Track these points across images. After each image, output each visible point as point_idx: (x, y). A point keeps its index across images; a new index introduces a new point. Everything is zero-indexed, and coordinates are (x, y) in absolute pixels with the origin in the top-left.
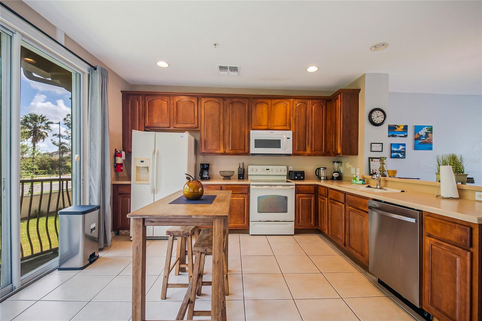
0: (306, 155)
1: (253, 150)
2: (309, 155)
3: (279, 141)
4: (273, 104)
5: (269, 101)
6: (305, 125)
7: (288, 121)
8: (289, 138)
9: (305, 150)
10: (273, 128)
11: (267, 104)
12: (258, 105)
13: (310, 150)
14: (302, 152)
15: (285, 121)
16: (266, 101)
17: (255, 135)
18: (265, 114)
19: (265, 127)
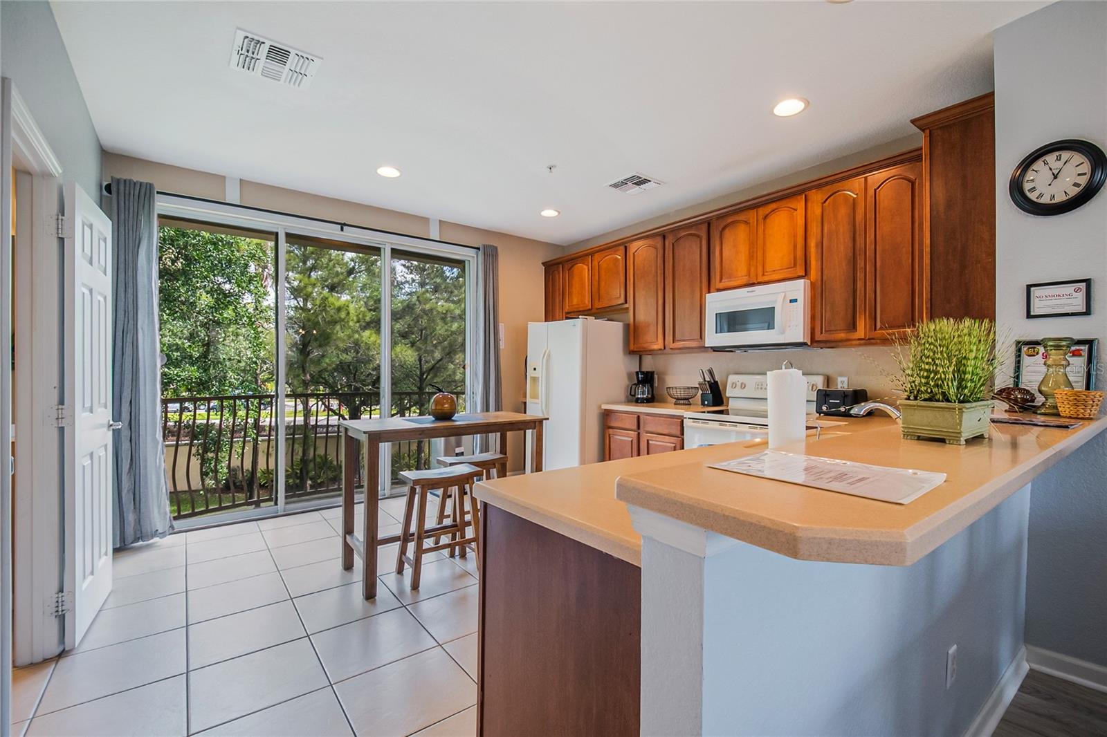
0: (858, 342)
1: (713, 338)
2: (868, 341)
3: (771, 310)
4: (761, 217)
5: (751, 216)
6: (851, 255)
7: (800, 252)
8: (795, 301)
9: (853, 326)
10: (759, 281)
11: (746, 223)
12: (727, 231)
13: (868, 326)
14: (842, 335)
15: (792, 257)
16: (742, 217)
17: (718, 303)
18: (743, 249)
19: (744, 280)
